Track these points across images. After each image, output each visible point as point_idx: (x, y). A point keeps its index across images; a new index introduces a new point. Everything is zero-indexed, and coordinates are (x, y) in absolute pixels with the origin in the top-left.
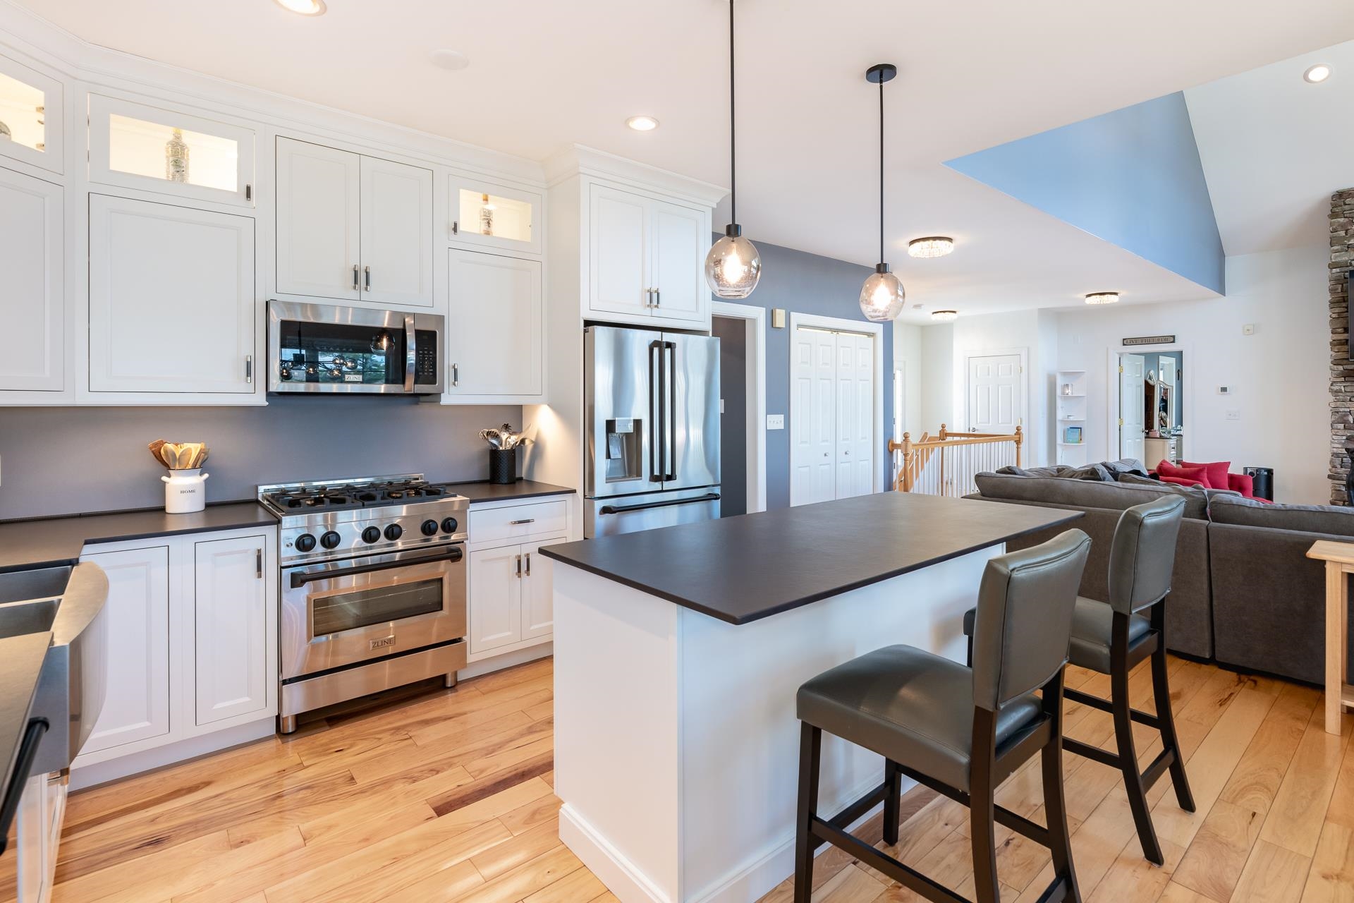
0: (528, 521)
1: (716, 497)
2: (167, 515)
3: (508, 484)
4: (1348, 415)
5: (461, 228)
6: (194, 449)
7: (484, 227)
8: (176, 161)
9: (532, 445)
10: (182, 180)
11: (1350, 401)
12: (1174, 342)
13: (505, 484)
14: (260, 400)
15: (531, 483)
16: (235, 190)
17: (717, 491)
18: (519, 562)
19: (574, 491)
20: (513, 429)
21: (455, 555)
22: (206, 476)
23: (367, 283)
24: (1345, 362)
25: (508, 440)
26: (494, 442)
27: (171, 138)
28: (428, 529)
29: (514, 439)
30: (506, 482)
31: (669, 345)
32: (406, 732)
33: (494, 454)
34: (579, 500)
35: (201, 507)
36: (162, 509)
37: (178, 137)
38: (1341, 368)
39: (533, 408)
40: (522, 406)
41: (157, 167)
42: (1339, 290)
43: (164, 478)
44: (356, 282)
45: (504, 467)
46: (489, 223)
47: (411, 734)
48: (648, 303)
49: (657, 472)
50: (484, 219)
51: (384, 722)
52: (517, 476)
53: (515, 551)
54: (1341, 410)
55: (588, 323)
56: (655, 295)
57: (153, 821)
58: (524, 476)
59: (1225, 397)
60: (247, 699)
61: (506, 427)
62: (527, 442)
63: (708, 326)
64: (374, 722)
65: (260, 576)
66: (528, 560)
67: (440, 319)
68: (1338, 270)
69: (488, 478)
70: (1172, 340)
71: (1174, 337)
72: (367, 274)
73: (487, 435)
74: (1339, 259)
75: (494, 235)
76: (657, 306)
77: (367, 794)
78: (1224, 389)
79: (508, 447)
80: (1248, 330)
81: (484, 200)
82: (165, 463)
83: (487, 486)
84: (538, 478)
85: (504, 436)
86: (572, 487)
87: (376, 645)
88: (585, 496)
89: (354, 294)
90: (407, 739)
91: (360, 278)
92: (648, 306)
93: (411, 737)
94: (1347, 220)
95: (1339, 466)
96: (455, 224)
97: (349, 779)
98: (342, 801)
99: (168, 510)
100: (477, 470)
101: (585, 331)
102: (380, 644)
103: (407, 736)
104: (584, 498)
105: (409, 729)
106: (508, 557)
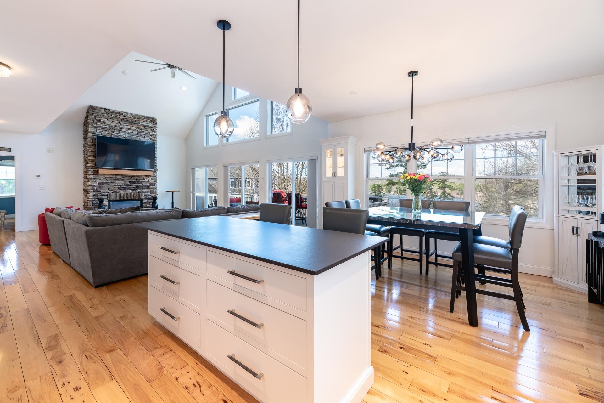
4: (94, 187)
11: (95, 182)
12: (10, 151)
24: (94, 168)
38: (92, 170)
42: (92, 142)
54: (93, 185)
59: (38, 179)
68: (91, 134)
70: (9, 150)
71: (10, 149)
74: (91, 130)
78: (38, 176)
80: (49, 151)
94: (94, 117)
95: (92, 205)
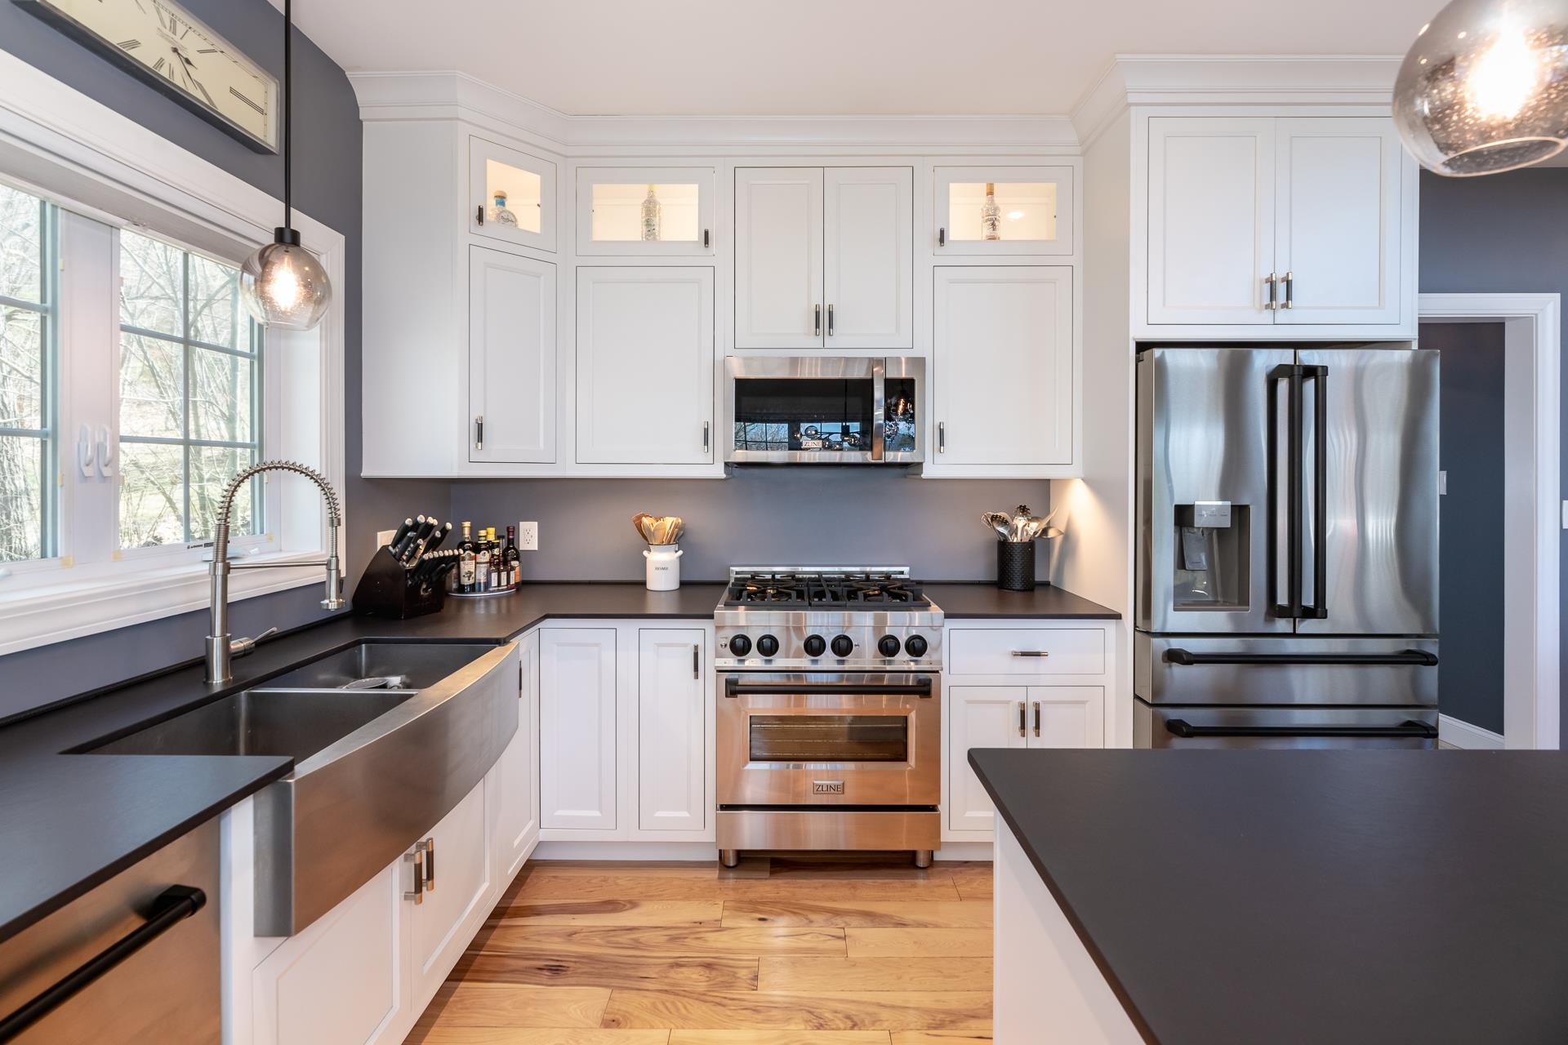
0: (1038, 654)
1: (1428, 660)
2: (648, 592)
3: (1023, 591)
5: (952, 235)
6: (669, 522)
7: (986, 231)
8: (647, 221)
9: (1061, 536)
10: (655, 238)
13: (1018, 590)
14: (719, 472)
15: (1059, 592)
16: (697, 239)
17: (1432, 647)
18: (1023, 713)
19: (1118, 617)
20: (1033, 513)
21: (924, 689)
22: (680, 552)
23: (831, 326)
25: (1024, 528)
26: (1001, 529)
27: (646, 197)
28: (888, 647)
29: (1034, 526)
30: (1018, 588)
31: (1311, 372)
32: (843, 925)
33: (1004, 546)
34: (1126, 631)
35: (675, 585)
36: (644, 583)
37: (651, 192)
39: (1063, 482)
40: (1049, 480)
41: (633, 231)
43: (645, 553)
44: (817, 326)
45: (1017, 565)
46: (993, 224)
47: (848, 931)
48: (1267, 301)
49: (1282, 599)
50: (987, 220)
51: (827, 893)
52: (1038, 578)
53: (1019, 696)
55: (1142, 347)
56: (1281, 288)
57: (570, 935)
58: (1051, 579)
60: (685, 814)
61: (1023, 510)
62: (1051, 533)
63: (1411, 333)
64: (816, 888)
65: (696, 677)
66: (1038, 713)
67: (919, 363)
69: (996, 579)
72: (831, 314)
73: (992, 520)
75: (1002, 239)
76: (1285, 306)
77: (759, 1017)
79: (1026, 540)
81: (988, 194)
82: (646, 539)
83: (994, 591)
84: (1069, 587)
85: (1020, 522)
86: (1117, 609)
87: (820, 789)
88: (1135, 626)
89: (818, 342)
90: (839, 938)
91: (824, 320)
92: (1267, 307)
93: (844, 938)
96: (942, 232)
97: (751, 976)
98: (729, 1013)
99: (649, 586)
100: (981, 568)
101: (1138, 360)
102: (825, 789)
103: (840, 933)
104: (1135, 630)
105: (847, 919)
106: (1008, 702)
